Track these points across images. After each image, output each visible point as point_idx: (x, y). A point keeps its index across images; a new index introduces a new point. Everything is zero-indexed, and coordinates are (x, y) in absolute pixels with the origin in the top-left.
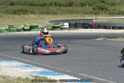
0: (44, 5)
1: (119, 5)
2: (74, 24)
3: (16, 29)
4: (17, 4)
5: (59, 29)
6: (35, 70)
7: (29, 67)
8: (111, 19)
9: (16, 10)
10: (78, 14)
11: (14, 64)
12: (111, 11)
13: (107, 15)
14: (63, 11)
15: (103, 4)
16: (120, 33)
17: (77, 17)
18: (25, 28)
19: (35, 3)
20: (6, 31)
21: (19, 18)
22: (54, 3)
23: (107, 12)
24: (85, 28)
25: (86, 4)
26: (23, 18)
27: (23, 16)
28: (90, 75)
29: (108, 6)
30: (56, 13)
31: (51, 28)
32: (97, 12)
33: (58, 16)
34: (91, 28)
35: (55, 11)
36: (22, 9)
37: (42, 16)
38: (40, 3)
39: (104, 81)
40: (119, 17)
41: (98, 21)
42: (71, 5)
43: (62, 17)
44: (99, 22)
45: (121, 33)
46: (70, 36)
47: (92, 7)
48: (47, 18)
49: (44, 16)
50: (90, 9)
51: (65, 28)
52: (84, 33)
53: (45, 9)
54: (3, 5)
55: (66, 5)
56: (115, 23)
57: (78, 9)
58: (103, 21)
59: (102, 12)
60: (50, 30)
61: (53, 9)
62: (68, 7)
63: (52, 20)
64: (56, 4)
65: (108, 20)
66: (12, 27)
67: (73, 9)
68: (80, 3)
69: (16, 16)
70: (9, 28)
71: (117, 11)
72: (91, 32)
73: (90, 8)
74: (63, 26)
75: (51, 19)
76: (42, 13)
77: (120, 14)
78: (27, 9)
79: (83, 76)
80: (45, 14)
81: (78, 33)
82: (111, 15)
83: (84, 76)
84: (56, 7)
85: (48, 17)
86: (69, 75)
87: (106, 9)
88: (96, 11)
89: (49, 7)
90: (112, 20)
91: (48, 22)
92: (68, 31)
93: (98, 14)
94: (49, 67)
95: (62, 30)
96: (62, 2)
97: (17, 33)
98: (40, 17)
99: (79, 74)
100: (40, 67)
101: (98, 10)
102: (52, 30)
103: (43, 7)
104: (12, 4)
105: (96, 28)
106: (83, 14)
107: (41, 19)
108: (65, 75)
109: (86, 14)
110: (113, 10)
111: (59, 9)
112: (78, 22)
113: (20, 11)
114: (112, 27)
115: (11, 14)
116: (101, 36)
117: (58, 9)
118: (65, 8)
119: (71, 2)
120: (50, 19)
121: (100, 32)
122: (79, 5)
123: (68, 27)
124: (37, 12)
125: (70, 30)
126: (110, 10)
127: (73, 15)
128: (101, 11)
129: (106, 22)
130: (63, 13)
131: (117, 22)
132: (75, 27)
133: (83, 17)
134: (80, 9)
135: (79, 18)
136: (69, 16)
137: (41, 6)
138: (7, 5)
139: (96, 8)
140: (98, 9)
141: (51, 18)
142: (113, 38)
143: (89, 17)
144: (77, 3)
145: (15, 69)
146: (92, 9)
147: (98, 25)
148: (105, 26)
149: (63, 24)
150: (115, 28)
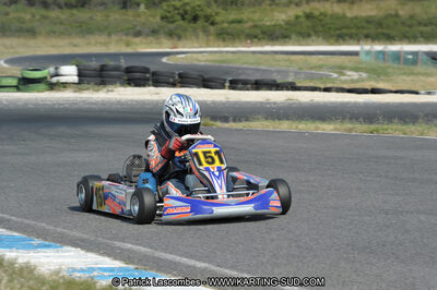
1: (254, 5)
2: (95, 70)
5: (42, 86)
8: (228, 52)
10: (109, 35)
12: (226, 25)
13: (211, 38)
14: (55, 24)
16: (256, 103)
17: (105, 44)
23: (212, 28)
24: (136, 85)
28: (156, 249)
29: (214, 6)
30: (32, 33)
31: (15, 82)
32: (176, 29)
33: (40, 41)
34: (157, 83)
35: (28, 26)
39: (206, 268)
40: (253, 49)
41: (180, 60)
42: (83, 2)
43: (53, 46)
44: (185, 62)
45: (262, 103)
46: (80, 110)
47: (159, 12)
50: (151, 19)
51: (65, 85)
52: (132, 101)
56: (238, 69)
57: (111, 19)
58: (197, 60)
59: (195, 30)
60: (12, 89)
61: (23, 15)
62: (74, 11)
63: (17, 56)
65: (216, 57)
67: (91, 18)
71: (246, 25)
72: (155, 98)
73: (151, 16)
74: (57, 75)
75: (16, 52)
77: (256, 37)
79: (129, 250)
81: (111, 103)
82: (224, 40)
83: (135, 252)
84: (33, 10)
86: (82, 248)
87: (207, 18)
88: (172, 26)
89: (7, 9)
90: (230, 56)
91: (2, 62)
92: (76, 94)
93: (179, 38)
94: (8, 220)
95: (52, 89)
99: (118, 244)
101: (181, 22)
102: (17, 88)
105: (174, 85)
106: (127, 35)
108: (66, 248)
109: (138, 34)
110: (233, 22)
111: (42, 16)
112: (111, 63)
114: (231, 82)
117: (38, 17)
118: (64, 15)
120: (12, 50)
122: (112, 2)
123: (76, 79)
125: (80, 90)
126: (223, 22)
127: (92, 39)
128: (192, 25)
129: (208, 63)
130: (54, 32)
131: (245, 63)
132: (98, 80)
133: (128, 45)
134: (117, 16)
135: (113, 49)
136: (77, 41)
139: (173, 16)
140: (179, 17)
141: (12, 47)
142: (234, 121)
143: (149, 44)
146: (158, 19)
147: (180, 76)
148: (206, 77)
149: (56, 68)
150: (240, 86)
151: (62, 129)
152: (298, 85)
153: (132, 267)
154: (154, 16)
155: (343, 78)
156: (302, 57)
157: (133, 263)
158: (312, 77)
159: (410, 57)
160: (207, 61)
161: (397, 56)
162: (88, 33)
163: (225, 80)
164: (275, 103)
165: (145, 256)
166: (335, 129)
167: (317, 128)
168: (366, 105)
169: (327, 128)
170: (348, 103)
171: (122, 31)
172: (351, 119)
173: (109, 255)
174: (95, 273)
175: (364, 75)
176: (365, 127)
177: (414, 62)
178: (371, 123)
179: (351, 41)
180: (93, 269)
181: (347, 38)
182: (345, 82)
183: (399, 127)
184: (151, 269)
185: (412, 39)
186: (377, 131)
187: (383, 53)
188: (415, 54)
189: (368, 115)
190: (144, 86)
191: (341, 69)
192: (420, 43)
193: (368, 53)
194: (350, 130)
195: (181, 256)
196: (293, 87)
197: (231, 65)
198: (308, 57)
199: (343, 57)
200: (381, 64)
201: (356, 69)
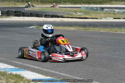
2: (6, 12)
10: (10, 2)
13: (39, 3)
16: (52, 21)
17: (9, 4)
24: (18, 16)
28: (24, 63)
34: (24, 16)
39: (38, 68)
41: (30, 9)
44: (32, 10)
45: (54, 21)
52: (16, 21)
56: (47, 12)
59: (34, 0)
65: (40, 8)
72: (23, 20)
77: (52, 3)
79: (16, 63)
81: (11, 21)
82: (43, 4)
83: (18, 64)
86: (3, 63)
90: (44, 8)
99: (13, 61)
105: (28, 16)
106: (15, 2)
109: (18, 2)
112: (10, 10)
114: (45, 15)
116: (34, 24)
121: (33, 20)
125: (2, 18)
127: (4, 3)
129: (38, 10)
131: (49, 10)
132: (7, 15)
133: (15, 5)
135: (11, 6)
136: (0, 3)
143: (21, 5)
147: (30, 14)
148: (38, 14)
150: (47, 16)
152: (64, 16)
153: (17, 68)
155: (77, 14)
156: (65, 8)
157: (17, 67)
158: (68, 14)
159: (95, 8)
160: (38, 9)
161: (92, 8)
162: (4, 1)
163: (43, 15)
164: (57, 21)
165: (21, 65)
166: (75, 29)
167: (69, 29)
168: (83, 22)
169: (72, 28)
170: (78, 22)
171: (13, 1)
172: (79, 26)
173: (11, 65)
174: (7, 70)
175: (83, 14)
176: (83, 28)
177: (97, 10)
178: (85, 27)
179: (79, 4)
181: (77, 3)
182: (77, 15)
183: (93, 28)
184: (23, 69)
185: (96, 3)
186: (86, 29)
187: (87, 7)
188: (97, 8)
189: (84, 25)
190: (20, 16)
191: (76, 12)
192: (98, 4)
193: (84, 7)
194: (79, 29)
195: (31, 65)
196: (62, 17)
197: (45, 11)
198: (67, 8)
199: (76, 8)
200: (87, 10)
201: (80, 12)
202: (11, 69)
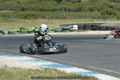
0: (54, 10)
3: (27, 31)
4: (28, 9)
5: (68, 31)
6: (45, 63)
7: (40, 61)
9: (27, 14)
10: (87, 18)
11: (25, 59)
13: (115, 19)
14: (72, 16)
15: (111, 9)
17: (86, 21)
18: (35, 30)
19: (45, 8)
20: (18, 33)
21: (30, 23)
22: (64, 8)
23: (115, 17)
24: (94, 30)
25: (95, 9)
26: (34, 23)
27: (34, 20)
28: (98, 68)
29: (116, 10)
30: (66, 18)
31: (61, 30)
33: (68, 20)
34: (100, 30)
35: (65, 16)
36: (33, 14)
37: (52, 21)
38: (50, 8)
39: (112, 72)
41: (106, 25)
42: (80, 10)
43: (71, 22)
47: (101, 12)
48: (56, 22)
49: (54, 20)
50: (98, 14)
51: (74, 30)
52: (93, 34)
53: (55, 14)
54: (15, 10)
55: (75, 11)
57: (87, 14)
58: (111, 25)
61: (63, 14)
62: (77, 12)
63: (62, 24)
64: (65, 10)
65: (116, 24)
66: (23, 29)
67: (82, 14)
68: (89, 8)
69: (27, 21)
70: (20, 30)
72: (99, 33)
74: (72, 28)
76: (52, 18)
78: (38, 14)
80: (55, 19)
81: (87, 35)
83: (92, 68)
84: (66, 12)
85: (58, 22)
86: (78, 67)
87: (114, 14)
88: (104, 16)
89: (59, 12)
91: (57, 26)
92: (78, 33)
93: (106, 19)
94: (59, 61)
95: (71, 32)
96: (71, 8)
97: (28, 34)
98: (50, 22)
99: (88, 66)
100: (50, 61)
102: (62, 31)
103: (53, 13)
104: (23, 10)
105: (104, 30)
106: (92, 19)
107: (52, 23)
108: (74, 67)
109: (95, 18)
111: (69, 14)
113: (31, 16)
115: (22, 19)
117: (67, 14)
118: (74, 13)
119: (80, 7)
122: (88, 10)
123: (77, 29)
124: (47, 16)
125: (79, 32)
127: (82, 20)
128: (110, 16)
129: (114, 26)
130: (72, 18)
132: (84, 29)
133: (92, 21)
134: (89, 14)
136: (78, 20)
137: (51, 11)
138: (18, 11)
139: (104, 13)
140: (106, 14)
141: (60, 22)
143: (97, 21)
144: (86, 8)
145: (26, 63)
146: (100, 14)
147: (106, 28)
148: (113, 28)
149: (72, 26)
151: (73, 40)
153: (92, 72)
154: (99, 13)
162: (81, 18)
165: (95, 69)
171: (90, 17)
173: (85, 69)
180: (81, 72)
184: (97, 72)
190: (96, 30)
202: (86, 72)
